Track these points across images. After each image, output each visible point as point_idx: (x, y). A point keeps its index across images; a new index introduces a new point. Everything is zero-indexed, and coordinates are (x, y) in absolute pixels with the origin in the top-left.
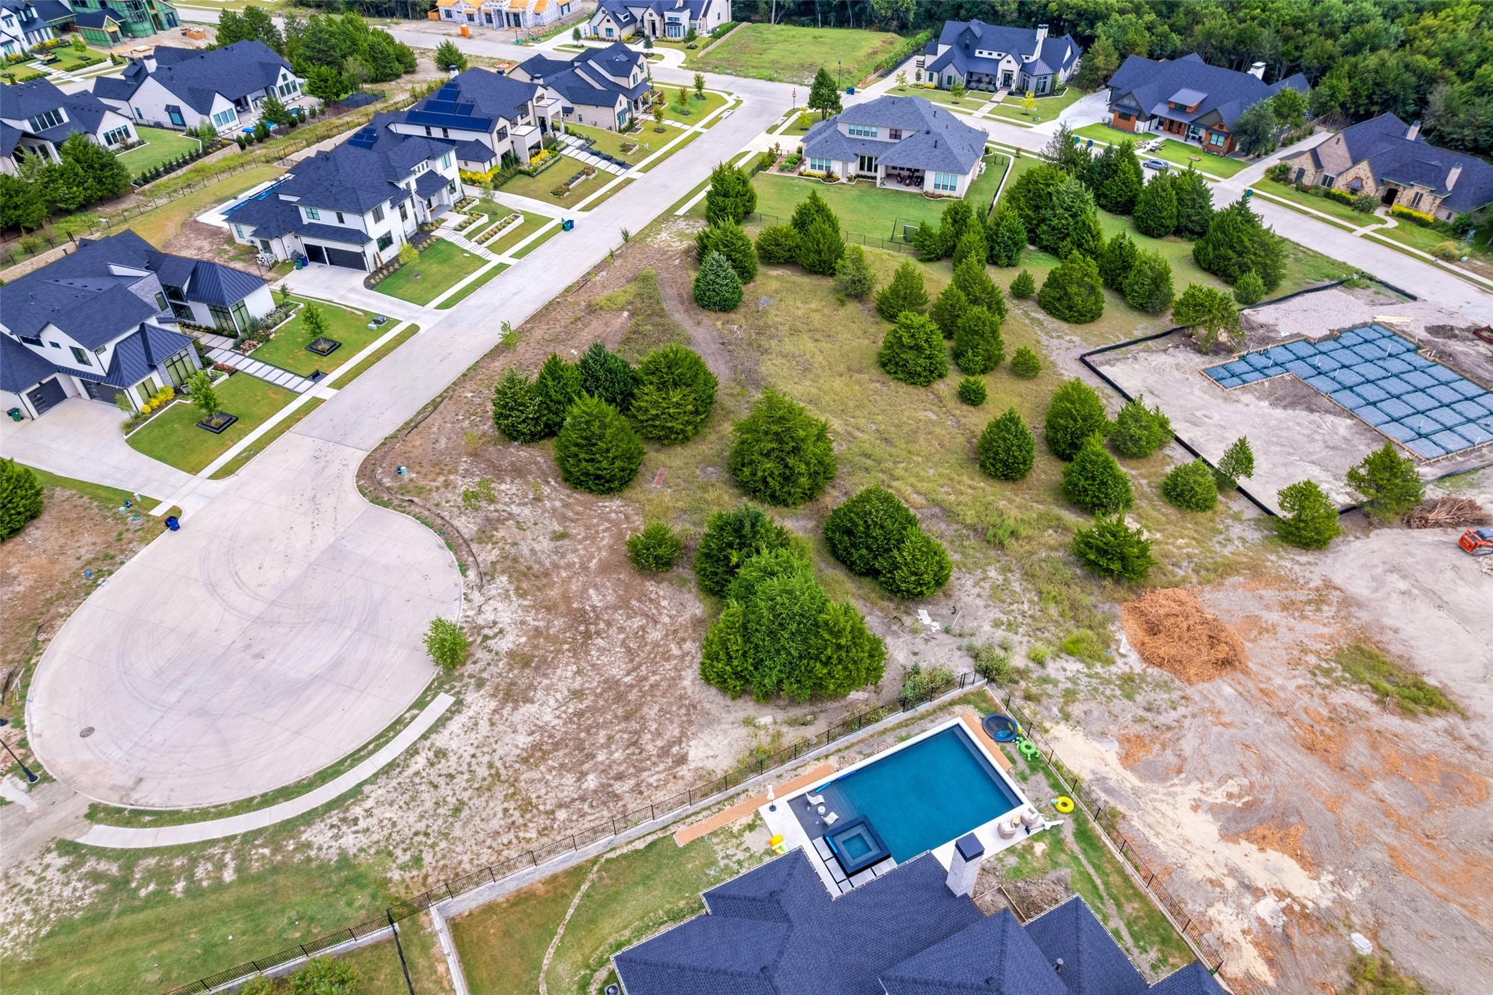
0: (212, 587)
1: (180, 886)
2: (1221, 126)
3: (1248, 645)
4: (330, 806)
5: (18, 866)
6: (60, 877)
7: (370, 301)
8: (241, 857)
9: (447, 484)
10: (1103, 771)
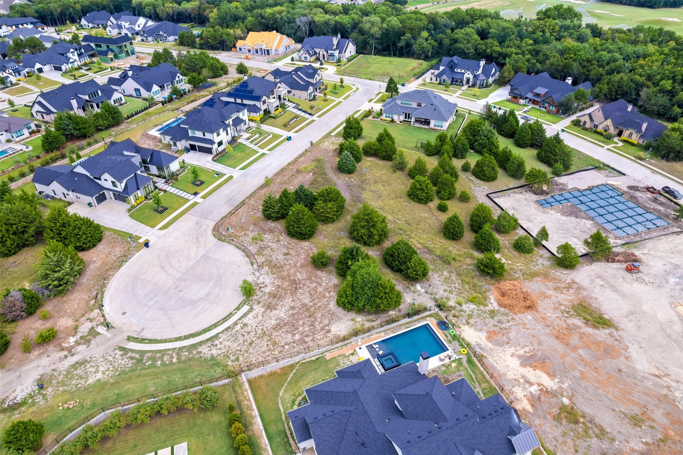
0: (162, 268)
1: (159, 362)
2: (554, 103)
3: (539, 302)
4: (207, 340)
5: (107, 353)
6: (120, 357)
7: (214, 166)
8: (179, 355)
9: (245, 234)
10: (480, 342)
